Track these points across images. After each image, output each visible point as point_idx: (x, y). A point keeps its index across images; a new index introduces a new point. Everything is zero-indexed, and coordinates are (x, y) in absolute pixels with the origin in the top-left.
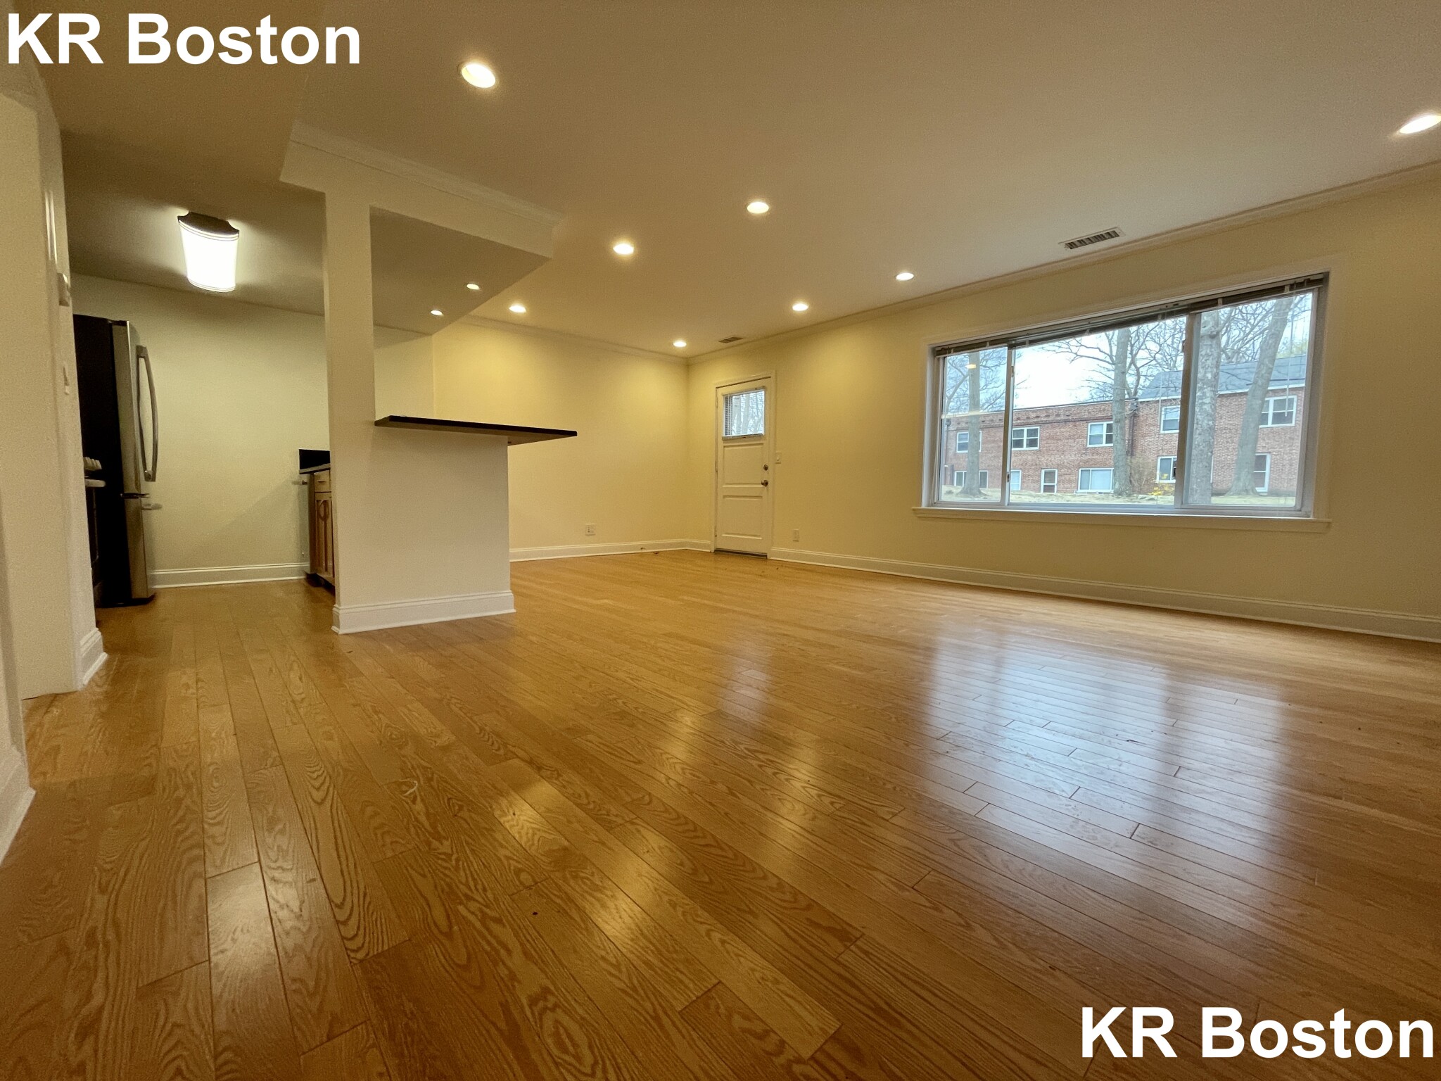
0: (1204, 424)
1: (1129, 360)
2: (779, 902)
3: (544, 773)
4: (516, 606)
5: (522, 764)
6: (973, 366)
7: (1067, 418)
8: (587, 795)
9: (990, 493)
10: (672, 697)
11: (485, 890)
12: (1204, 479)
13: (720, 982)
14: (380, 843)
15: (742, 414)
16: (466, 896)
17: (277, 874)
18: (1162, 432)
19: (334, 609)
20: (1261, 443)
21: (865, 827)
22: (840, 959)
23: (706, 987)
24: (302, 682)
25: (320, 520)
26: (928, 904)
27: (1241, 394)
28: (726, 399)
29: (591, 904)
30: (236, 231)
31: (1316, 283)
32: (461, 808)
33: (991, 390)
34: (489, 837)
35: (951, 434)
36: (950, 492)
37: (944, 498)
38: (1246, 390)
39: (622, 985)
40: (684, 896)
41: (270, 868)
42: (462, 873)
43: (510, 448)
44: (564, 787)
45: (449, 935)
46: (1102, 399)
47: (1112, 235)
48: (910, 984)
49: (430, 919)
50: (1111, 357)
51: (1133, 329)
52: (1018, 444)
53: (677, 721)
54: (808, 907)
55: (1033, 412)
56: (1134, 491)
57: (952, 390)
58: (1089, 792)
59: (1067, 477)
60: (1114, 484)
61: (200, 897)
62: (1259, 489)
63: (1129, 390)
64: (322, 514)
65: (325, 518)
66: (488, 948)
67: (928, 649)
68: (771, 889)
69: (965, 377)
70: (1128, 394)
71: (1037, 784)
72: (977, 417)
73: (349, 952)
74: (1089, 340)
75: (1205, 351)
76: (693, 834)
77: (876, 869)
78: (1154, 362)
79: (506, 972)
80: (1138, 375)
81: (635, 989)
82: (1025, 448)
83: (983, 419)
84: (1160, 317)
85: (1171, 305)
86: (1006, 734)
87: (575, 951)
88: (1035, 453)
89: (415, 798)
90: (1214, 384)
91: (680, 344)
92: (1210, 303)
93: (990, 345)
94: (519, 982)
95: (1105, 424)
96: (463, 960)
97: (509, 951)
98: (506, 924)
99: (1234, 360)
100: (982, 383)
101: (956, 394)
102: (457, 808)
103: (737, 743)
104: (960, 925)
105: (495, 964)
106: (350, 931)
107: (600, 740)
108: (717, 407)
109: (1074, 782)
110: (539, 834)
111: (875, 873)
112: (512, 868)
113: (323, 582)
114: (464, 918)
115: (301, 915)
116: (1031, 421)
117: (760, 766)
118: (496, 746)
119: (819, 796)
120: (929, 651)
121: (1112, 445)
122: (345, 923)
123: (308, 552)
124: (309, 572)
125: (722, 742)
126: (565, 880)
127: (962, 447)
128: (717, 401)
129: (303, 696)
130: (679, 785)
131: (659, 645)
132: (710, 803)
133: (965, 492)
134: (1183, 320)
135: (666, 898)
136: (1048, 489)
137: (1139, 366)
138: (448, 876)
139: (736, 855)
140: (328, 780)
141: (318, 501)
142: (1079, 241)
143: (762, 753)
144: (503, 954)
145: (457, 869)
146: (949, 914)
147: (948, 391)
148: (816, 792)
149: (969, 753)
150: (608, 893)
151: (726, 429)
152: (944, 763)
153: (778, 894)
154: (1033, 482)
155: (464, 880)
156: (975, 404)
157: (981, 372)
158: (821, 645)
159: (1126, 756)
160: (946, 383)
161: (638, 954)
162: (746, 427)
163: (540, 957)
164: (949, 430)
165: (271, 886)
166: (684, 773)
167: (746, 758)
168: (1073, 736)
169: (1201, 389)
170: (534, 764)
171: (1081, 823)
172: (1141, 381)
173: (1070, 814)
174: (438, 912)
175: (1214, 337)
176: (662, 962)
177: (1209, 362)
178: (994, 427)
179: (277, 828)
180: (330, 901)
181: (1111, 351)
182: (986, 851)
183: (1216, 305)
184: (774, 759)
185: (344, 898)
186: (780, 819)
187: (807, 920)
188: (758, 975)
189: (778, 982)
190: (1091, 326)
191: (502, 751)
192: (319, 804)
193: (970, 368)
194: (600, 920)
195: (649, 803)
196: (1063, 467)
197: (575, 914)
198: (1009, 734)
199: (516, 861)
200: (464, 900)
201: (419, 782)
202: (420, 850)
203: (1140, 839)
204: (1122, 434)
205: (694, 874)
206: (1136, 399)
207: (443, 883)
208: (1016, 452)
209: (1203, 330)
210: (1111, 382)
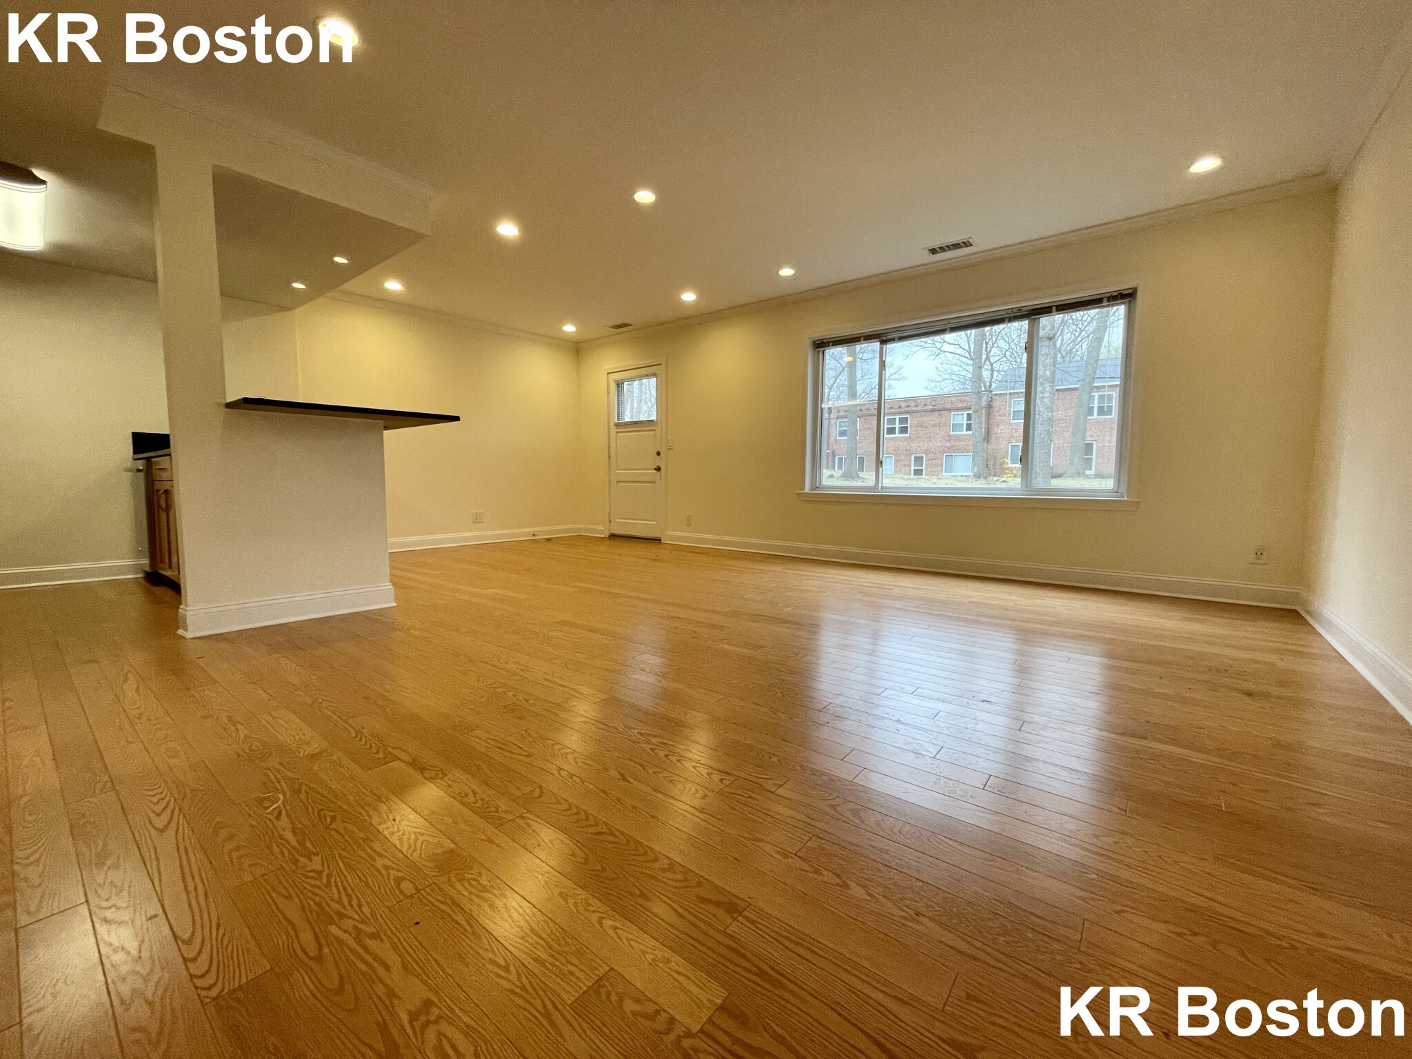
0: (1045, 415)
1: (984, 357)
2: (671, 883)
3: (427, 773)
4: (396, 600)
5: (404, 766)
6: (851, 359)
7: (933, 407)
8: (474, 793)
9: (866, 477)
10: (564, 686)
11: (360, 905)
12: (1046, 464)
13: (611, 969)
14: (237, 867)
15: (635, 399)
16: (338, 913)
17: (109, 914)
18: (1011, 421)
19: (180, 610)
20: (1089, 433)
21: (752, 801)
22: (728, 931)
23: (597, 976)
24: (139, 695)
25: (161, 513)
26: (809, 869)
27: (1073, 389)
28: (618, 384)
29: (479, 906)
30: (45, 182)
31: (1127, 296)
32: (334, 819)
33: (866, 384)
34: (366, 847)
35: (833, 421)
36: (831, 476)
37: (826, 482)
38: (1077, 386)
39: (510, 986)
40: (576, 887)
41: (100, 908)
42: (335, 891)
43: (386, 433)
44: (450, 786)
45: (319, 959)
46: (962, 391)
47: (967, 244)
48: (791, 946)
49: (295, 945)
50: (969, 353)
51: (987, 329)
52: (891, 431)
53: (569, 711)
54: (699, 884)
55: (904, 401)
56: (990, 475)
57: (833, 380)
58: (950, 751)
59: (934, 462)
60: (973, 468)
61: (9, 949)
62: (1088, 472)
63: (985, 383)
64: (163, 505)
65: (167, 511)
66: (363, 967)
67: (812, 625)
68: (663, 870)
69: (844, 369)
70: (985, 387)
71: (907, 747)
72: (855, 406)
73: (199, 990)
74: (949, 337)
75: (1043, 350)
76: (585, 823)
77: (762, 841)
78: (1004, 359)
79: (384, 990)
80: (992, 370)
81: (524, 988)
82: (897, 435)
83: (860, 408)
84: (1008, 320)
85: (1017, 310)
86: (879, 702)
87: (461, 957)
88: (906, 439)
89: (280, 813)
90: (1052, 383)
91: (569, 328)
92: (1046, 310)
93: (865, 340)
94: (398, 998)
95: (965, 413)
96: (335, 983)
97: (387, 968)
98: (384, 938)
99: (1067, 359)
100: (859, 374)
101: (836, 385)
102: (329, 819)
103: (630, 728)
104: (838, 885)
105: (372, 983)
106: (198, 968)
107: (488, 735)
108: (609, 393)
109: (938, 743)
110: (421, 839)
111: (761, 844)
112: (392, 878)
113: (166, 581)
114: (337, 939)
115: (140, 957)
116: (902, 410)
117: (653, 750)
118: (375, 749)
119: (709, 774)
120: (812, 627)
121: (971, 432)
122: (194, 960)
123: (146, 548)
124: (148, 570)
125: (616, 728)
126: (450, 884)
127: (843, 433)
128: (608, 387)
129: (141, 710)
130: (572, 776)
131: (551, 633)
132: (602, 790)
133: (845, 476)
134: (1025, 324)
135: (557, 891)
136: (918, 472)
137: (992, 362)
138: (318, 895)
139: (627, 840)
140: (172, 802)
141: (158, 491)
142: (940, 248)
143: (654, 736)
144: (381, 970)
145: (328, 885)
146: (827, 876)
147: (828, 382)
148: (706, 771)
149: (848, 722)
150: (496, 892)
151: (618, 415)
152: (825, 733)
153: (669, 875)
154: (905, 466)
155: (336, 896)
156: (853, 394)
157: (858, 364)
158: (713, 626)
159: (981, 716)
160: (826, 374)
161: (528, 951)
162: (639, 413)
163: (421, 968)
164: (829, 418)
165: (102, 929)
166: (576, 762)
167: (638, 742)
168: (937, 700)
169: (1042, 384)
170: (416, 764)
171: (943, 780)
172: (995, 375)
173: (934, 772)
174: (307, 937)
175: (1051, 338)
176: (552, 956)
177: (1048, 361)
178: (869, 415)
179: (109, 863)
180: (175, 937)
181: (970, 348)
182: (862, 813)
183: (1051, 312)
184: (666, 741)
185: (193, 934)
186: (671, 801)
187: (697, 896)
188: (649, 957)
189: (668, 961)
190: (950, 326)
191: (381, 755)
192: (162, 831)
193: (848, 359)
194: (487, 921)
195: (540, 796)
196: (930, 452)
197: (461, 919)
198: (882, 702)
199: (397, 870)
200: (335, 917)
201: (284, 796)
202: (284, 870)
203: (991, 789)
204: (979, 423)
205: (586, 863)
206: (991, 391)
207: (311, 903)
208: (888, 439)
209: (1042, 333)
210: (970, 375)
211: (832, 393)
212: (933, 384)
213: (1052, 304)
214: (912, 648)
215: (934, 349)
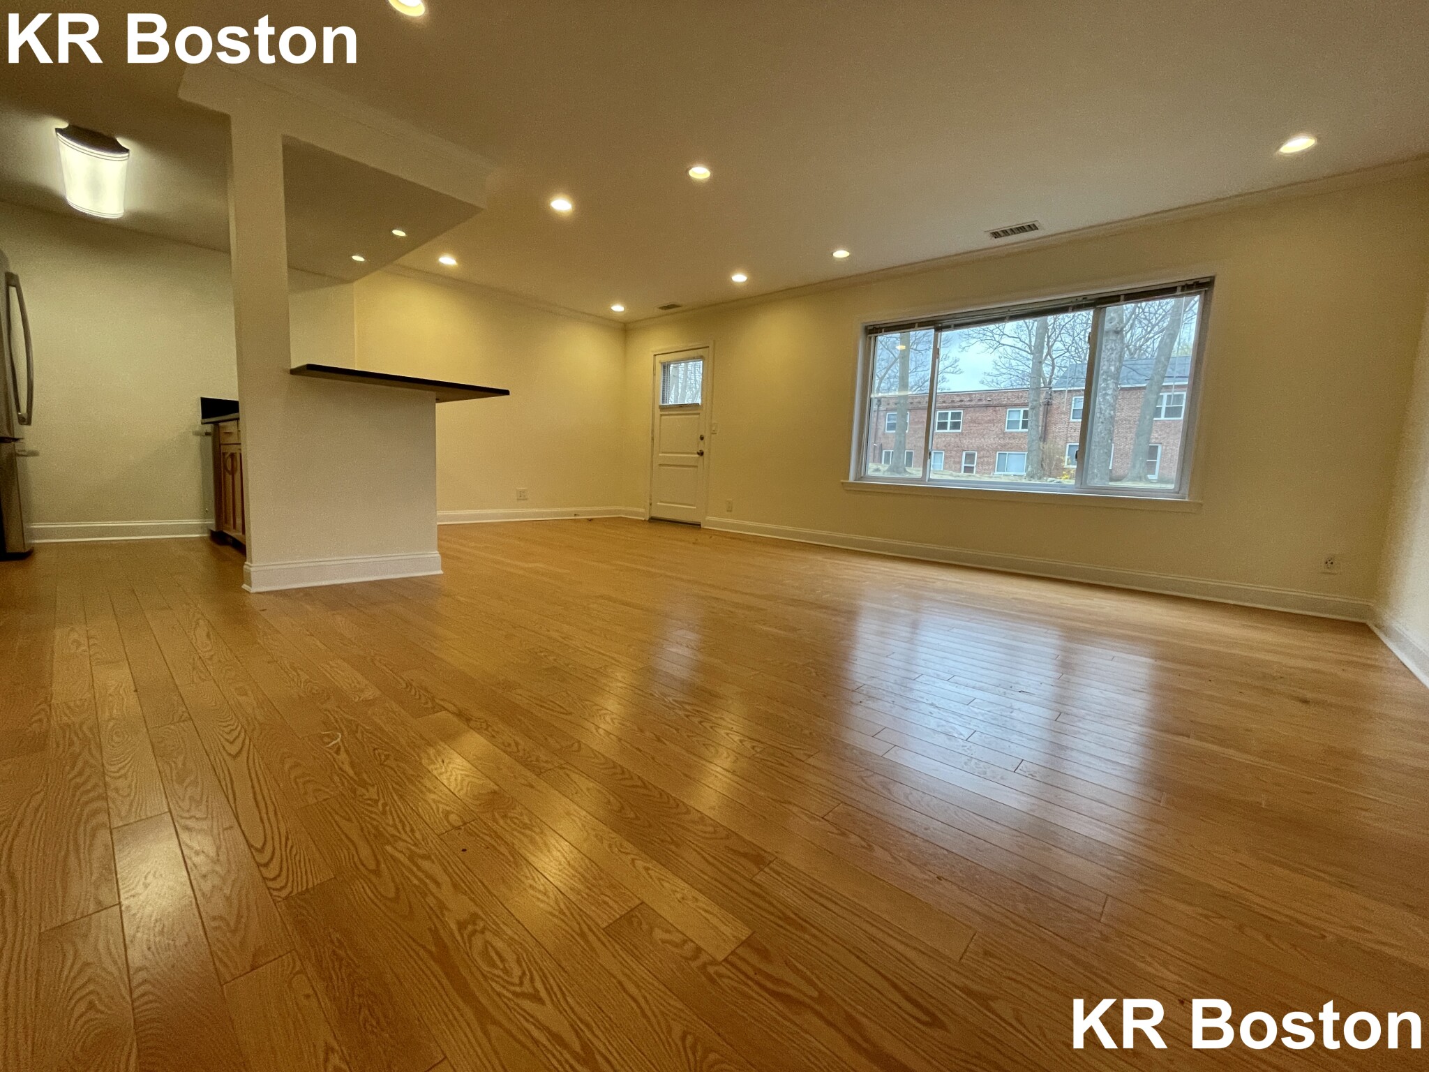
0: (1107, 413)
1: (1045, 351)
2: (701, 834)
3: (472, 724)
4: (443, 568)
5: (451, 716)
6: (903, 347)
7: (988, 403)
8: (517, 744)
9: (914, 472)
10: (603, 655)
11: (412, 831)
12: (1104, 464)
13: (643, 903)
14: (302, 791)
15: (680, 385)
16: (393, 836)
17: (190, 823)
18: (1072, 420)
19: (245, 567)
20: (1155, 435)
21: (782, 768)
22: (754, 879)
23: (629, 907)
24: (210, 639)
25: (227, 475)
26: (836, 832)
27: (1139, 388)
28: (664, 367)
29: (520, 840)
30: (127, 151)
31: (1202, 286)
32: (387, 757)
33: (919, 376)
34: (417, 783)
35: (881, 414)
36: (878, 470)
37: (870, 472)
38: (1144, 385)
39: (549, 909)
40: (611, 831)
41: (182, 818)
42: (390, 817)
43: (438, 405)
44: (493, 736)
45: (377, 872)
46: (1020, 387)
47: (1032, 227)
48: (816, 897)
49: (356, 859)
50: (1030, 347)
51: (1050, 319)
52: (942, 426)
53: (608, 676)
54: (728, 837)
55: (958, 395)
56: (1044, 475)
57: (884, 371)
58: (984, 736)
59: (986, 460)
60: (1027, 467)
61: (106, 846)
62: (1150, 476)
63: (1044, 379)
64: (229, 469)
65: (233, 473)
66: (416, 882)
67: (850, 612)
68: (694, 822)
69: (896, 359)
70: (1044, 383)
71: (939, 729)
72: (906, 397)
73: (272, 891)
74: (1010, 326)
75: (1108, 346)
76: (620, 777)
77: (790, 803)
78: (1067, 354)
79: (435, 901)
80: (1053, 366)
81: (561, 912)
82: (948, 430)
83: (911, 401)
84: (1070, 309)
85: (1081, 299)
86: (914, 686)
87: (504, 881)
88: (957, 435)
89: (339, 749)
90: (1116, 376)
91: (618, 308)
92: (1114, 299)
93: (919, 326)
94: (448, 910)
95: (1022, 410)
96: (392, 894)
97: (438, 884)
98: (435, 860)
99: (1136, 356)
100: (912, 366)
101: (887, 376)
102: (383, 757)
103: (666, 696)
104: (863, 847)
105: (424, 895)
106: (271, 872)
107: (530, 694)
108: (654, 375)
109: (971, 727)
110: (468, 779)
111: (791, 807)
112: (441, 810)
113: (230, 540)
114: (392, 856)
115: (218, 860)
116: (956, 404)
117: (687, 716)
118: (423, 700)
119: (741, 741)
120: (851, 614)
121: (1027, 430)
122: (266, 865)
123: (213, 509)
124: (214, 530)
125: (651, 695)
126: (494, 820)
127: (891, 427)
128: (654, 369)
129: (212, 653)
130: (608, 733)
131: (591, 606)
132: (638, 749)
133: (891, 470)
134: (1086, 316)
135: (593, 833)
136: (969, 470)
137: (1054, 356)
138: (375, 819)
139: (661, 795)
140: (243, 734)
141: (224, 454)
142: (1003, 231)
143: (689, 704)
144: (432, 886)
145: (384, 813)
146: (854, 839)
147: (879, 372)
148: (738, 738)
149: (880, 703)
150: (538, 830)
151: (663, 396)
152: (858, 712)
153: (700, 827)
154: (955, 462)
155: (391, 822)
156: (904, 384)
157: (912, 355)
158: (749, 608)
159: (1017, 705)
160: (877, 365)
161: (565, 881)
162: (683, 397)
163: (469, 888)
164: (878, 411)
165: (184, 836)
166: (614, 723)
167: (673, 708)
168: (973, 688)
169: (1105, 380)
170: (463, 715)
171: (974, 761)
172: (1056, 371)
173: (966, 753)
174: (365, 852)
175: (1118, 332)
176: (588, 888)
177: (1113, 356)
178: (920, 409)
179: (188, 781)
180: (250, 846)
181: (1030, 341)
182: (891, 786)
183: (1118, 301)
184: (701, 709)
185: (265, 843)
186: (704, 762)
187: (726, 847)
188: (679, 896)
189: (697, 900)
190: (1010, 314)
191: (430, 705)
192: (235, 757)
193: (900, 347)
194: (529, 855)
195: (578, 751)
196: (983, 449)
197: (503, 849)
198: (917, 686)
199: (444, 804)
200: (391, 840)
201: (343, 735)
202: (345, 796)
203: (1022, 773)
204: (1037, 420)
205: (620, 811)
206: (1050, 388)
207: (369, 825)
208: (936, 434)
209: (1107, 326)
210: (1029, 371)
211: (882, 385)
212: (989, 379)
213: (1120, 293)
214: (949, 638)
215: (992, 342)
